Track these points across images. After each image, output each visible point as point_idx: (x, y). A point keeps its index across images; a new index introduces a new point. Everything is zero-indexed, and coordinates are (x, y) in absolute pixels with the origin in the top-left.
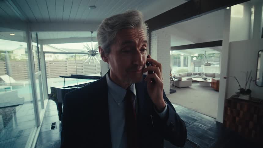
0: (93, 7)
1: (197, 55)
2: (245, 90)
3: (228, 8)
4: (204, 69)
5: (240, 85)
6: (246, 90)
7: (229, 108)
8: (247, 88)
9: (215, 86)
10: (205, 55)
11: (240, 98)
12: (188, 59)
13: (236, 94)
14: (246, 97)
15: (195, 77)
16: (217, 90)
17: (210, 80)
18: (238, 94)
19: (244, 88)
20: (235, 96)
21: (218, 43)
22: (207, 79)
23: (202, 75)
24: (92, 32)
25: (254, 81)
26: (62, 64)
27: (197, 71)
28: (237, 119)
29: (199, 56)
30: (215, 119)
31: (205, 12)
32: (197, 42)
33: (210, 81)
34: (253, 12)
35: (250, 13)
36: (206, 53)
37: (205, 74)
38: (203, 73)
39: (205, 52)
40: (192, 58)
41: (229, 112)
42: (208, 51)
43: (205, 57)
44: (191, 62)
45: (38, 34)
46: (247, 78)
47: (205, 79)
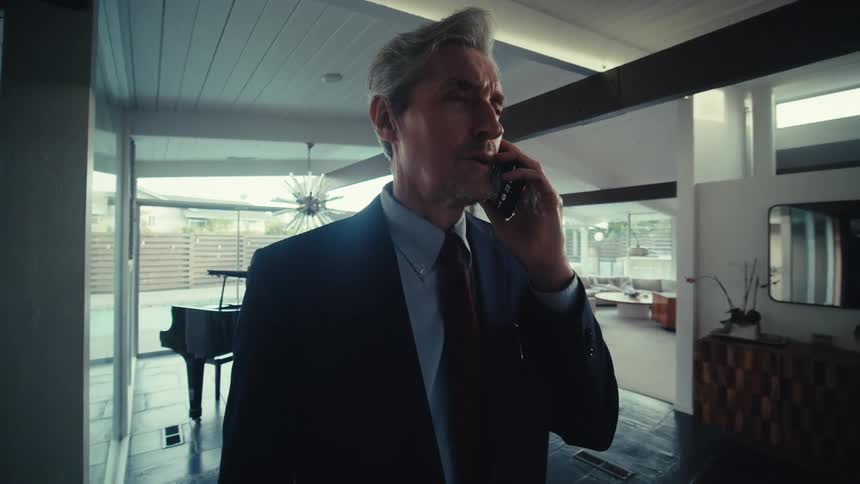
0: (335, 77)
1: (604, 225)
2: (743, 312)
3: (687, 97)
4: (627, 268)
5: (729, 300)
6: (746, 313)
7: (705, 365)
8: (748, 308)
9: (663, 316)
10: (628, 224)
11: (733, 334)
12: (579, 238)
13: (722, 326)
14: (747, 333)
15: (602, 291)
16: (670, 328)
17: (647, 298)
18: (728, 325)
19: (742, 308)
20: (721, 331)
21: (666, 190)
22: (638, 297)
23: (623, 285)
24: (310, 146)
25: (763, 287)
26: (174, 246)
27: (606, 274)
28: (730, 393)
29: (610, 230)
30: (671, 404)
31: (631, 105)
32: (606, 186)
33: (650, 300)
34: (751, 109)
35: (743, 112)
36: (632, 217)
37: (631, 281)
38: (625, 280)
39: (630, 215)
40: (591, 234)
41: (706, 377)
42: (638, 213)
43: (630, 230)
44: (589, 247)
45: (136, 143)
46: (746, 279)
47: (634, 296)
